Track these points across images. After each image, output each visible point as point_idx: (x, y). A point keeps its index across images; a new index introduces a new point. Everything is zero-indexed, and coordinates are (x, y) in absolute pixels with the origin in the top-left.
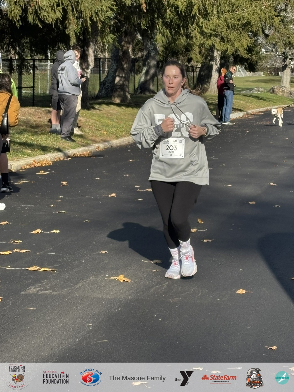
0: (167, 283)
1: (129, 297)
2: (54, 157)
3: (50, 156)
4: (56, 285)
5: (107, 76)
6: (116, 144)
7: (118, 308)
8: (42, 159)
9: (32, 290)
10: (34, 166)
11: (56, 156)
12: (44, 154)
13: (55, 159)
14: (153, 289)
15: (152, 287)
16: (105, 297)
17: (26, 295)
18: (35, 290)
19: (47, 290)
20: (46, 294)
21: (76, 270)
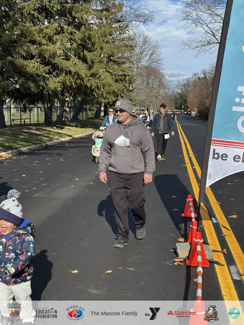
0: (87, 191)
1: (73, 196)
4: (45, 193)
5: (60, 114)
6: (65, 140)
7: (69, 200)
9: (36, 195)
14: (82, 193)
15: (82, 192)
16: (64, 196)
17: (34, 197)
18: (37, 195)
19: (42, 195)
20: (42, 196)
21: (52, 187)
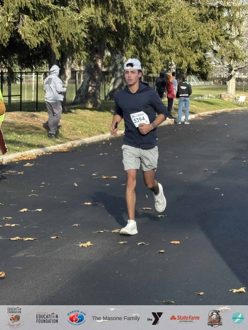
2: (38, 152)
3: (35, 151)
6: (89, 141)
8: (28, 154)
10: (21, 159)
11: (39, 151)
12: (30, 150)
13: (39, 153)
